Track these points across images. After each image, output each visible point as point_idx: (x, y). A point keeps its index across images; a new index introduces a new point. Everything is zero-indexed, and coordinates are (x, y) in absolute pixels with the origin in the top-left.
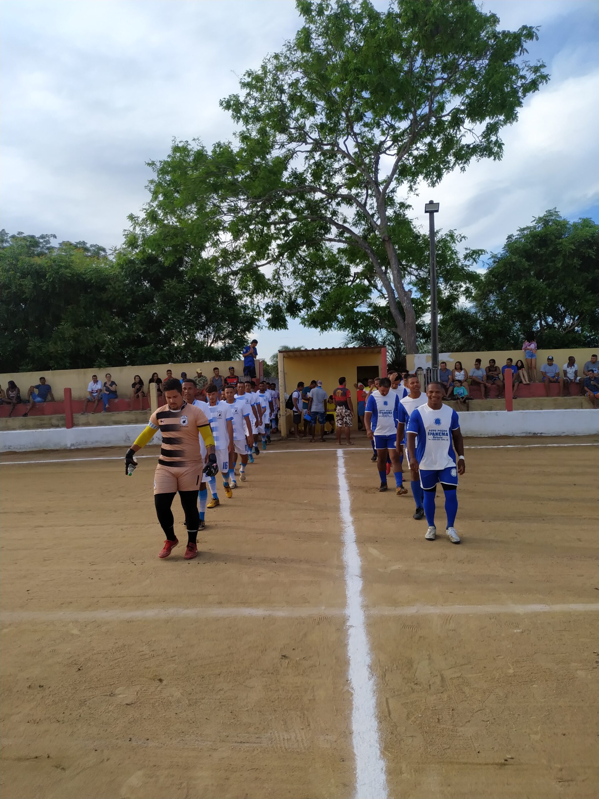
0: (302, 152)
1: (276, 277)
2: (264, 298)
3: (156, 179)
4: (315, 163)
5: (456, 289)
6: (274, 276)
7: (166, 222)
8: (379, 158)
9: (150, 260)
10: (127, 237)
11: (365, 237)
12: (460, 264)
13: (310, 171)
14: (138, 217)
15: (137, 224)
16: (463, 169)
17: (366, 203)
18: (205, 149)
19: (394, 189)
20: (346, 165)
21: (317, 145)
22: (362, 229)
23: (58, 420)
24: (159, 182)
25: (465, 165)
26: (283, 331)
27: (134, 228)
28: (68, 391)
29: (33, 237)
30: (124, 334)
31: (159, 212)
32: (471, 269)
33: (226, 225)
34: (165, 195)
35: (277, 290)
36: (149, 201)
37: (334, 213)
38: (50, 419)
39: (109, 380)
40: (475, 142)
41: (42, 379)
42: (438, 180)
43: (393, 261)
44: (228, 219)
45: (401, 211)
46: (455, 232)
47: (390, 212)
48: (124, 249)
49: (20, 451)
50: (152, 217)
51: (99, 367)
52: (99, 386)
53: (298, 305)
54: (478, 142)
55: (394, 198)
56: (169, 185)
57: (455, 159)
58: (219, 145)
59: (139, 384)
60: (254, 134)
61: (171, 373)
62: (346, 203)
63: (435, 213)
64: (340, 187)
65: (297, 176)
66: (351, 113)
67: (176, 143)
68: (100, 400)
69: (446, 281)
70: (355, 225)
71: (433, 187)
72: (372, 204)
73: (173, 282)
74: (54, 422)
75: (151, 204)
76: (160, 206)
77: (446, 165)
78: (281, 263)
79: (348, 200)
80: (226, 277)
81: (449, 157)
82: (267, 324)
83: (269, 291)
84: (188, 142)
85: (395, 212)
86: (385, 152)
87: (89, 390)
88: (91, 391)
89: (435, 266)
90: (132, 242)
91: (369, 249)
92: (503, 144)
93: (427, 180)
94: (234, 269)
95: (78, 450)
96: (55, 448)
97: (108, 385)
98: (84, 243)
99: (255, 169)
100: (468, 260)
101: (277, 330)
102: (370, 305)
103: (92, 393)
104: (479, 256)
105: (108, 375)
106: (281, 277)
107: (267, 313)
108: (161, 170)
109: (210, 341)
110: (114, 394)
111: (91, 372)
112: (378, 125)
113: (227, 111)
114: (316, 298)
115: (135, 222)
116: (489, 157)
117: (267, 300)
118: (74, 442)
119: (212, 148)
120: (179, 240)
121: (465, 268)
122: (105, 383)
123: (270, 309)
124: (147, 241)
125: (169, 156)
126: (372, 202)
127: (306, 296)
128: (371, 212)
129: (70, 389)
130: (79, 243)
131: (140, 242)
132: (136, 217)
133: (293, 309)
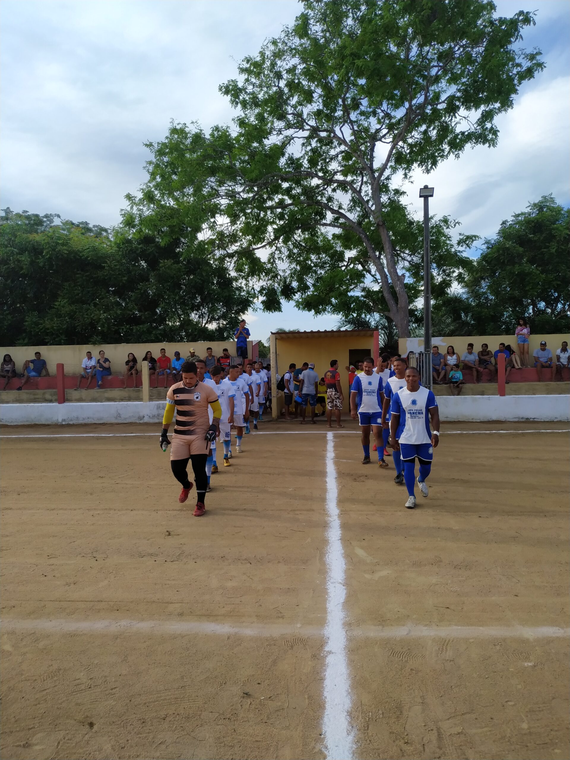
0: (299, 138)
1: (272, 260)
2: (259, 281)
3: (154, 160)
4: (312, 150)
5: (448, 275)
6: (269, 260)
7: (163, 203)
8: (374, 145)
9: (147, 240)
10: (125, 216)
11: (360, 223)
12: (453, 250)
13: (307, 157)
14: (136, 197)
15: (135, 203)
16: (458, 156)
17: (360, 189)
18: (203, 132)
19: (388, 176)
20: (342, 152)
21: (314, 131)
22: (356, 215)
23: (51, 395)
24: (157, 164)
25: (460, 152)
26: (277, 313)
27: (132, 208)
28: (61, 366)
29: (37, 216)
30: (119, 312)
31: (156, 192)
32: (464, 255)
33: (222, 207)
34: (162, 176)
35: (272, 273)
36: (146, 182)
37: (330, 199)
38: (44, 394)
39: (103, 357)
40: (470, 130)
41: (38, 354)
42: (434, 167)
43: (387, 246)
44: (224, 202)
45: (396, 198)
46: (449, 217)
47: (384, 199)
48: (121, 228)
49: (12, 424)
50: (149, 197)
51: (94, 343)
52: (93, 363)
53: (293, 288)
54: (473, 130)
55: (389, 185)
56: (166, 166)
57: (449, 148)
58: (217, 129)
59: (132, 361)
60: (253, 120)
61: (165, 352)
62: (342, 189)
63: (430, 198)
64: (335, 173)
65: (293, 162)
66: (347, 101)
67: (174, 125)
68: (93, 376)
69: (439, 267)
70: (350, 210)
71: (428, 173)
72: (367, 190)
73: (168, 262)
74: (48, 396)
75: (149, 184)
76: (157, 186)
77: (440, 153)
78: (276, 247)
79: (343, 186)
80: (222, 259)
81: (443, 145)
82: (261, 306)
83: (264, 274)
84: (185, 124)
85: (389, 199)
86: (380, 140)
87: (84, 366)
88: (84, 367)
89: (429, 251)
90: (129, 222)
91: (363, 234)
92: (498, 131)
93: (422, 167)
94: (230, 251)
95: (69, 425)
96: (47, 423)
97: (101, 362)
98: (87, 223)
99: (253, 155)
100: (462, 246)
101: (271, 313)
102: (364, 289)
103: (86, 369)
104: (472, 242)
105: (101, 352)
106: (277, 261)
107: (261, 295)
108: (158, 151)
109: (204, 322)
110: (107, 371)
111: (86, 348)
112: (374, 113)
113: (226, 96)
114: (310, 282)
115: (133, 202)
116: (484, 144)
117: (262, 283)
118: (65, 418)
119: (210, 132)
120: (175, 221)
121: (458, 254)
122: (99, 360)
123: (264, 292)
124: (144, 221)
125: (167, 138)
126: (367, 189)
127: (301, 280)
128: (366, 199)
129: (63, 365)
130: (82, 223)
131: (137, 221)
132: (133, 197)
133: (288, 292)
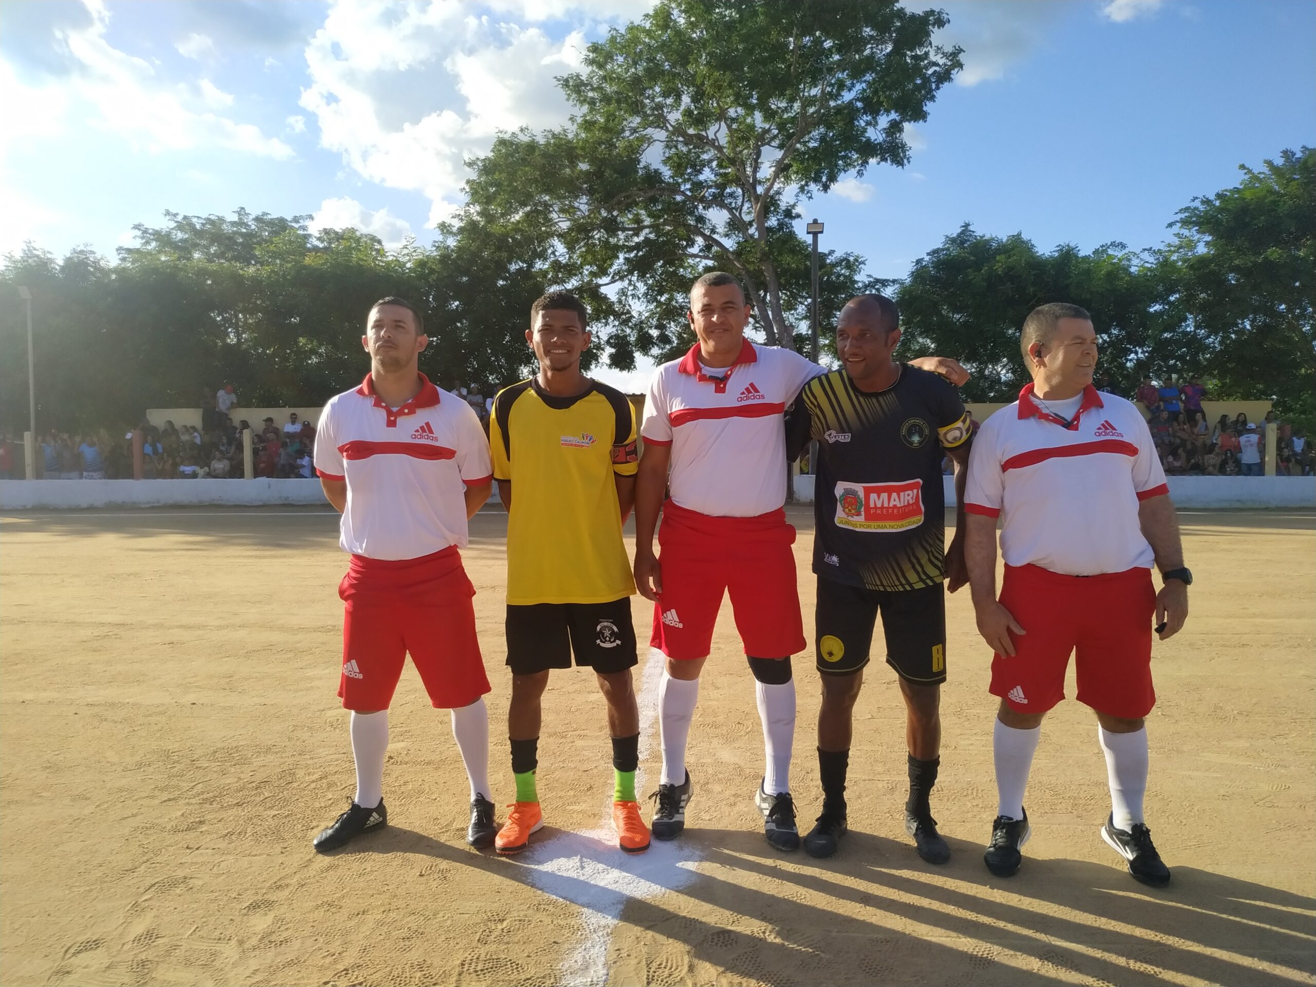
0: (660, 141)
1: (623, 299)
2: (606, 325)
3: (475, 179)
6: (620, 299)
8: (760, 150)
11: (738, 254)
14: (452, 226)
15: (451, 233)
17: (742, 205)
18: (536, 138)
19: (779, 189)
20: (717, 158)
22: (735, 242)
24: (479, 183)
35: (624, 316)
37: (701, 219)
43: (772, 286)
45: (787, 221)
55: (779, 202)
62: (716, 206)
67: (502, 135)
70: (727, 235)
71: (825, 192)
78: (630, 281)
79: (718, 201)
82: (608, 361)
83: (612, 318)
85: (778, 222)
86: (768, 143)
91: (743, 269)
93: (819, 183)
104: (885, 284)
106: (630, 299)
107: (609, 346)
108: (482, 169)
113: (564, 88)
115: (448, 232)
117: (610, 330)
123: (613, 341)
125: (492, 151)
127: (661, 326)
130: (347, 231)
133: (645, 343)
